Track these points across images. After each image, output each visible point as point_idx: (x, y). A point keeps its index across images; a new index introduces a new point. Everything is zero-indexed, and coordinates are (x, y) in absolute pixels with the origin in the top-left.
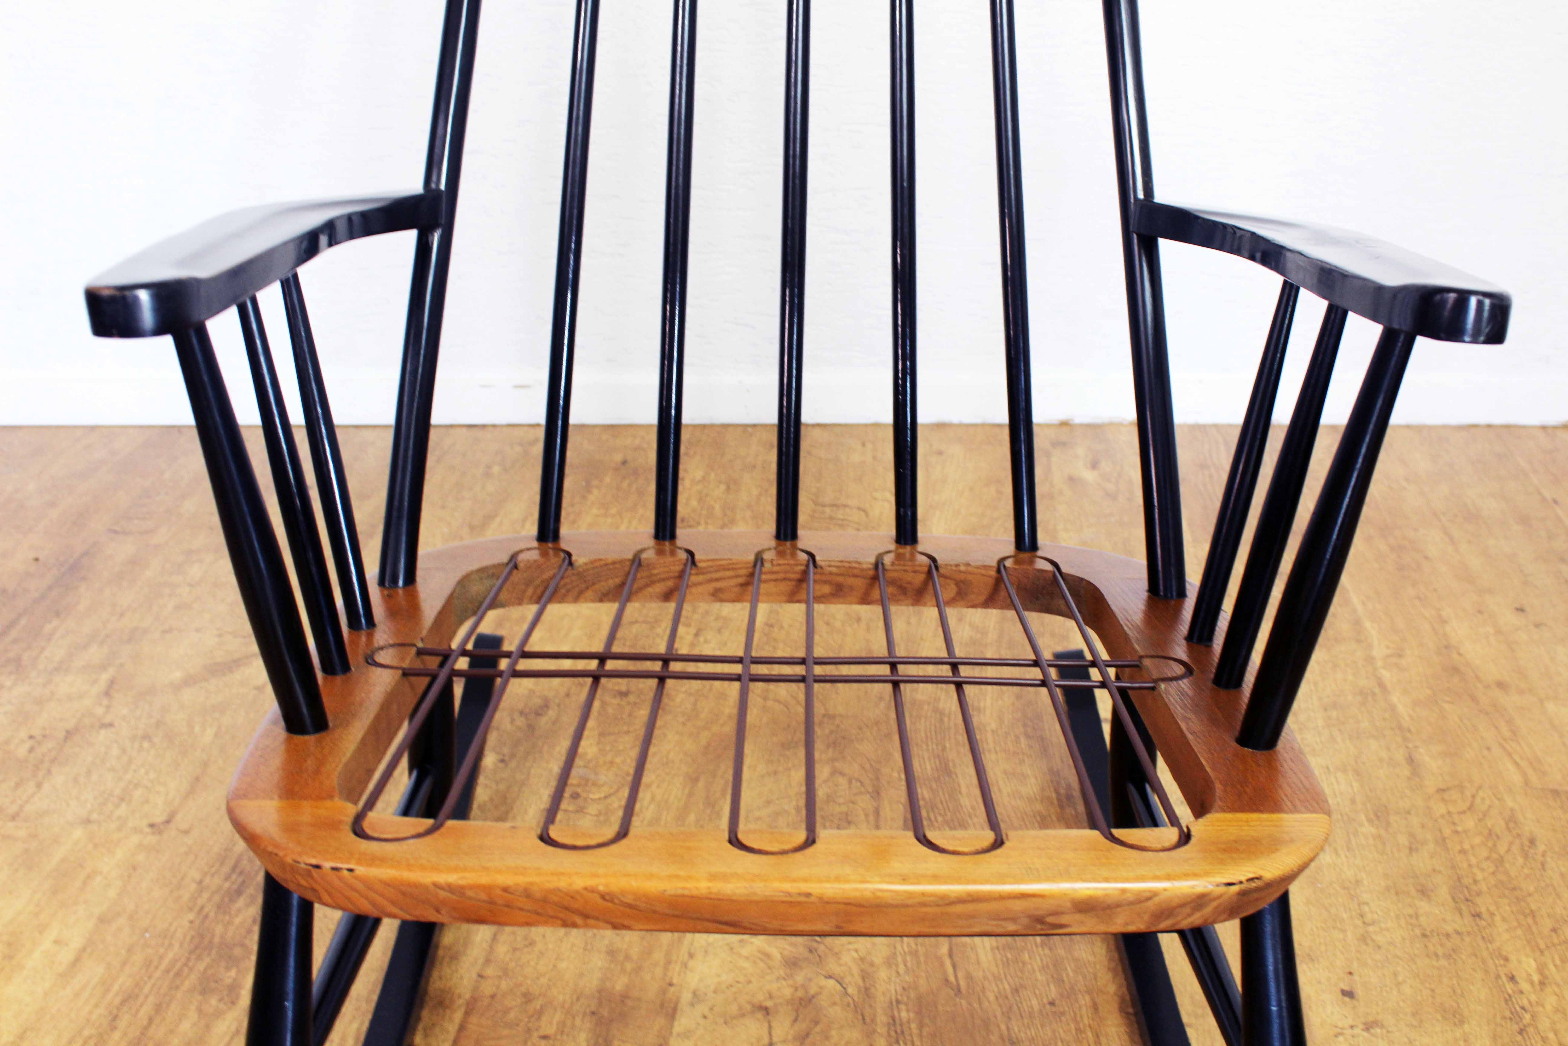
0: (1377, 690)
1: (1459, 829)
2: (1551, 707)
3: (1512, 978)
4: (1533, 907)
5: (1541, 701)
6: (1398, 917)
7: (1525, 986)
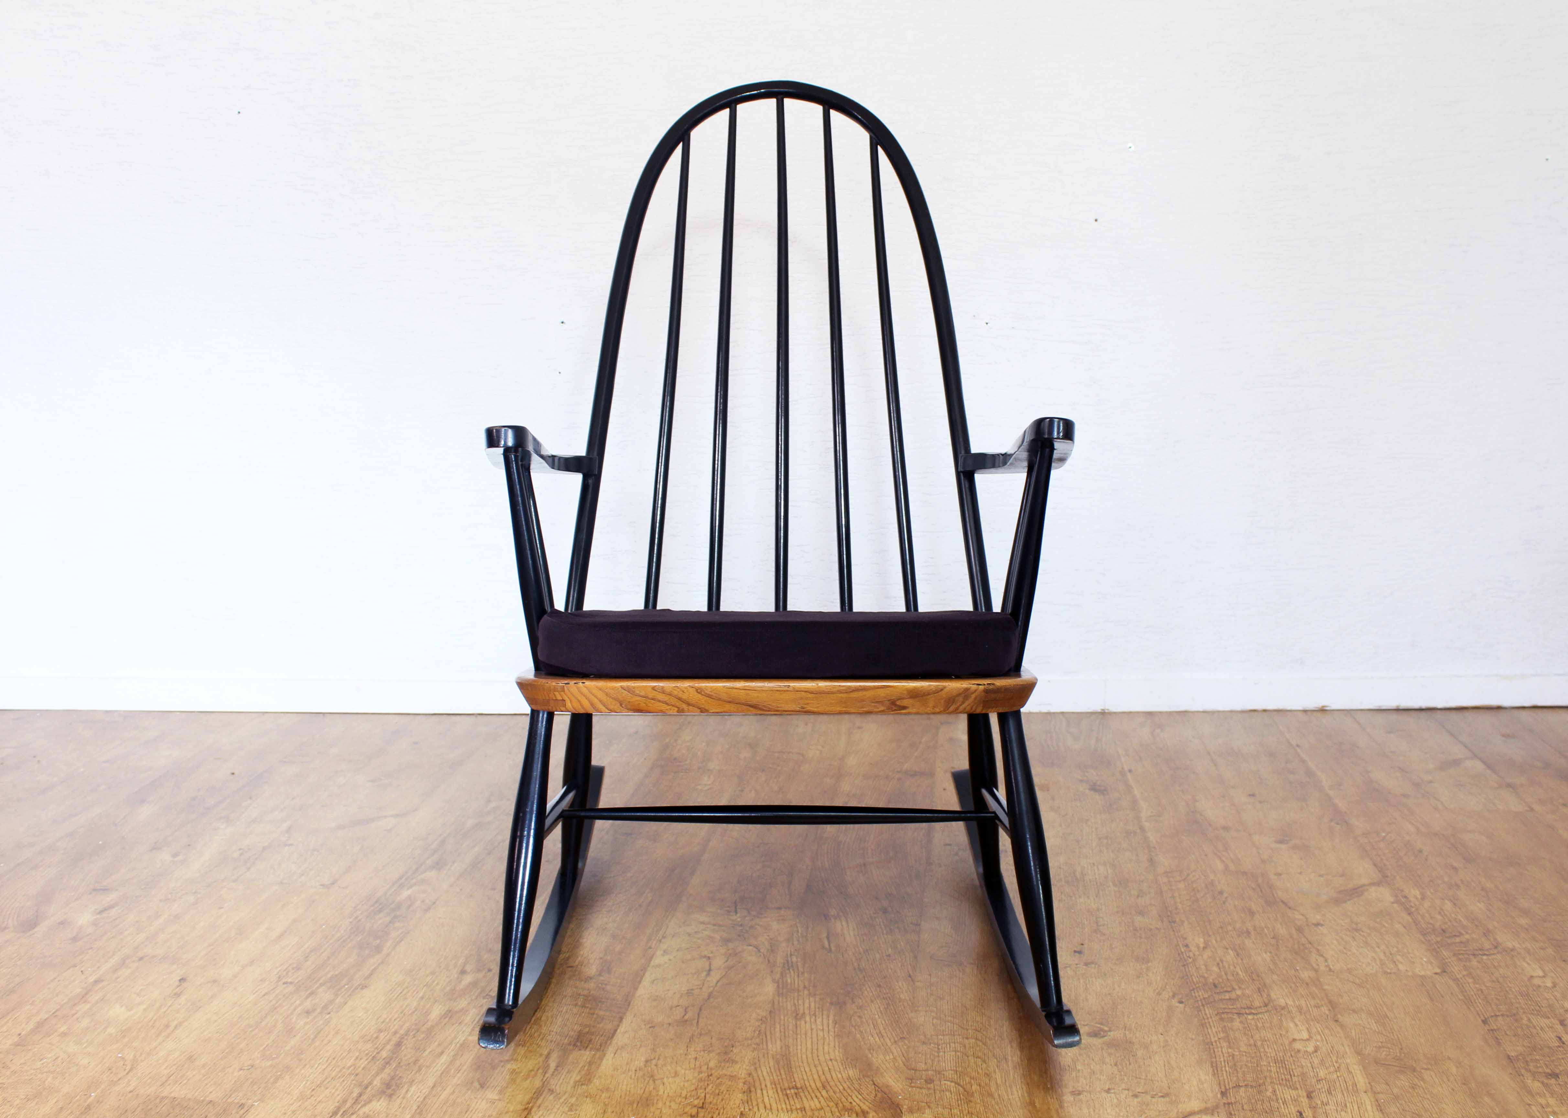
0: (1138, 831)
1: (1173, 888)
2: (1256, 838)
3: (1187, 946)
4: (1211, 918)
5: (1250, 835)
6: (1120, 923)
7: (1193, 949)
